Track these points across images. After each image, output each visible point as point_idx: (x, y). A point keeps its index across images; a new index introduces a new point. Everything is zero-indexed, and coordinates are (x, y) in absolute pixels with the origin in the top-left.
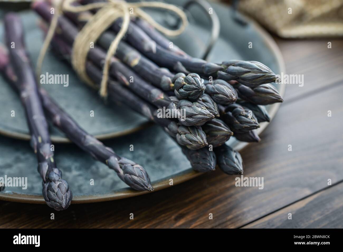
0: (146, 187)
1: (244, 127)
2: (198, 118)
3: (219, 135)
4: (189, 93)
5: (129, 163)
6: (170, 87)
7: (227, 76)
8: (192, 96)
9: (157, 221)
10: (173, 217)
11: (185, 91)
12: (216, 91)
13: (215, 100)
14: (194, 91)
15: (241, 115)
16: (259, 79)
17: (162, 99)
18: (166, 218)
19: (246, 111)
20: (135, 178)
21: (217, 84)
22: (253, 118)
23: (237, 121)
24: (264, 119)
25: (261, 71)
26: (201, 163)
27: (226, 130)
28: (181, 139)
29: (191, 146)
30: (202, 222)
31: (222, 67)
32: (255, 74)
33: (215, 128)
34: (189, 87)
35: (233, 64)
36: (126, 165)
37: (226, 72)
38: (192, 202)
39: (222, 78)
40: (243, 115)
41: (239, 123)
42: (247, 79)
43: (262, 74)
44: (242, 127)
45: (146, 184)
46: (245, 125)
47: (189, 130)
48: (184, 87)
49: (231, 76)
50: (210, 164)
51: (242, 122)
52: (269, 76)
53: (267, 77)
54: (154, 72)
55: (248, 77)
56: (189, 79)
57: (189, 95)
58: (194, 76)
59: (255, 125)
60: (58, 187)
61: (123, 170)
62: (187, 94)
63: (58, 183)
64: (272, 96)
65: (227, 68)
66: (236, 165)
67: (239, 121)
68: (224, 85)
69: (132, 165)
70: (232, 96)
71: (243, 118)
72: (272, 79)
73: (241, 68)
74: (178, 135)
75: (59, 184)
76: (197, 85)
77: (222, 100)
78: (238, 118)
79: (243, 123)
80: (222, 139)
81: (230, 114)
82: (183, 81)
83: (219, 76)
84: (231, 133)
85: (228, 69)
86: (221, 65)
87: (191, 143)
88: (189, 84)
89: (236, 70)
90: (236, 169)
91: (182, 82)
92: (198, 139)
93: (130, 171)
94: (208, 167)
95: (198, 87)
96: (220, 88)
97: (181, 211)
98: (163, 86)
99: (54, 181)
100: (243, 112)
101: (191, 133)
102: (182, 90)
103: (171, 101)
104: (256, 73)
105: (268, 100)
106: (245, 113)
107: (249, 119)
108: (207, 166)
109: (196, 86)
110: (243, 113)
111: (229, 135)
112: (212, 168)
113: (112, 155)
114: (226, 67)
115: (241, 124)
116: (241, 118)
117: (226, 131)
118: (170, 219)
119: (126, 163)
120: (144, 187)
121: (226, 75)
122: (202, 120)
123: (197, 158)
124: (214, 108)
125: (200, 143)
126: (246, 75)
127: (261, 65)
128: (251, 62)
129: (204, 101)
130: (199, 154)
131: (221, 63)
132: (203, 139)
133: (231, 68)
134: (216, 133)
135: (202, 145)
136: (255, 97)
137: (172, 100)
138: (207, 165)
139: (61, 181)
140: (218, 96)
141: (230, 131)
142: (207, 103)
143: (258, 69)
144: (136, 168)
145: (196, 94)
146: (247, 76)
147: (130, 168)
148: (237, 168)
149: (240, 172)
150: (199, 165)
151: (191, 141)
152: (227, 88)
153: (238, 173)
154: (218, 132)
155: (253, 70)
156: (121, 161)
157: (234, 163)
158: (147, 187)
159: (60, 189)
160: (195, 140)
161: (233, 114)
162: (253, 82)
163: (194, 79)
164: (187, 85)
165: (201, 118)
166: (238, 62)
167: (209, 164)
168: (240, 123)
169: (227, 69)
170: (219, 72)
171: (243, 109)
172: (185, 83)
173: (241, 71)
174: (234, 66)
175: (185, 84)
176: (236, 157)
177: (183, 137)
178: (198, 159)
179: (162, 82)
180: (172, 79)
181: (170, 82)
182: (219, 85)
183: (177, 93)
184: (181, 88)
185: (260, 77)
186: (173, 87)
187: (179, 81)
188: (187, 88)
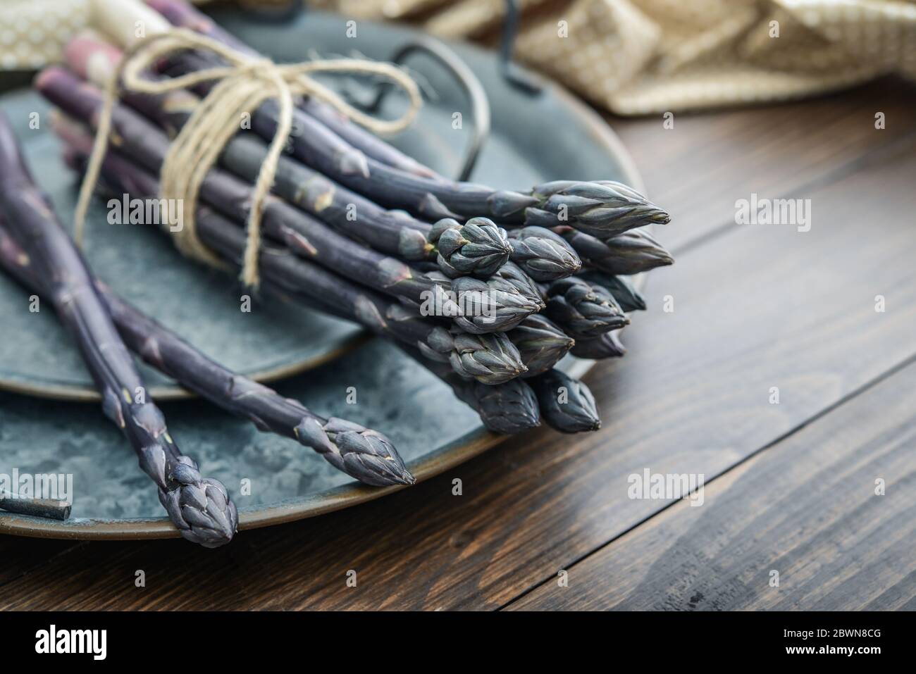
0: (397, 478)
1: (595, 326)
2: (503, 315)
3: (543, 348)
4: (478, 262)
5: (350, 429)
6: (424, 251)
7: (550, 217)
8: (485, 266)
9: (419, 553)
10: (451, 541)
11: (468, 259)
12: (532, 252)
13: (530, 272)
14: (488, 257)
15: (585, 300)
16: (622, 218)
17: (409, 279)
18: (437, 543)
19: (595, 291)
20: (371, 459)
21: (531, 238)
22: (612, 305)
23: (578, 314)
24: (634, 304)
25: (625, 200)
26: (508, 413)
27: (557, 336)
28: (464, 364)
29: (489, 376)
30: (516, 544)
31: (535, 198)
32: (612, 209)
33: (533, 333)
34: (477, 248)
35: (558, 190)
36: (345, 433)
37: (545, 209)
38: (486, 503)
39: (537, 222)
40: (590, 299)
41: (583, 317)
42: (597, 222)
43: (627, 208)
44: (589, 326)
45: (398, 470)
46: (596, 321)
47: (481, 343)
48: (463, 249)
50: (529, 413)
51: (589, 316)
52: (643, 211)
53: (638, 213)
54: (376, 220)
55: (598, 217)
56: (473, 230)
57: (476, 265)
58: (483, 223)
59: (618, 318)
60: (207, 495)
61: (338, 445)
62: (472, 264)
63: (204, 487)
64: (650, 253)
65: (547, 200)
66: (584, 411)
67: (583, 314)
68: (548, 238)
69: (359, 433)
70: (570, 261)
71: (592, 307)
72: (650, 216)
73: (581, 198)
74: (454, 356)
75: (207, 489)
76: (494, 243)
77: (547, 272)
78: (580, 308)
79: (592, 317)
80: (551, 355)
81: (561, 299)
82: (459, 236)
83: (528, 218)
84: (571, 342)
85: (550, 202)
86: (531, 194)
87: (490, 371)
88: (475, 243)
90: (586, 419)
91: (458, 239)
92: (504, 360)
93: (356, 445)
94: (524, 421)
95: (495, 246)
96: (541, 245)
97: (467, 526)
98: (406, 250)
99: (194, 483)
100: (589, 293)
101: (486, 348)
102: (458, 257)
103: (433, 283)
104: (616, 207)
105: (642, 262)
106: (593, 296)
107: (604, 307)
108: (522, 417)
109: (492, 246)
110: (589, 297)
111: (565, 346)
112: (534, 421)
113: (305, 416)
114: (545, 198)
115: (587, 320)
116: (587, 307)
117: (560, 339)
118: (445, 545)
119: (343, 429)
120: (394, 477)
121: (545, 217)
122: (514, 317)
123: (497, 402)
124: (530, 289)
125: (509, 369)
126: (594, 213)
127: (623, 189)
128: (601, 184)
129: (507, 277)
130: (500, 395)
131: (529, 190)
132: (515, 360)
133: (557, 198)
134: (536, 344)
135: (515, 372)
136: (612, 259)
137: (433, 279)
138: (522, 415)
139: (208, 482)
140: (538, 264)
141: (567, 337)
142: (513, 280)
143: (618, 198)
144: (369, 438)
145: (494, 263)
146: (596, 215)
147: (356, 440)
148: (587, 417)
149: (595, 424)
150: (502, 418)
151: (488, 365)
152: (555, 244)
153: (591, 426)
154: (539, 341)
155: (607, 200)
156: (329, 425)
157: (580, 405)
158: (401, 477)
159: (212, 498)
160: (498, 362)
161: (567, 299)
162: (609, 227)
163: (486, 231)
164: (470, 243)
165: (511, 314)
166: (570, 185)
167: (526, 415)
168: (586, 318)
169: (547, 202)
170: (529, 209)
171: (588, 287)
172: (464, 240)
173: (582, 204)
174: (561, 194)
175: (465, 244)
176: (581, 393)
177: (470, 359)
178: (500, 404)
179: (403, 241)
180: (428, 234)
181: (423, 241)
182: (535, 238)
183: (446, 263)
184: (455, 252)
185: (625, 214)
186: (432, 251)
187: (450, 236)
188: (470, 250)
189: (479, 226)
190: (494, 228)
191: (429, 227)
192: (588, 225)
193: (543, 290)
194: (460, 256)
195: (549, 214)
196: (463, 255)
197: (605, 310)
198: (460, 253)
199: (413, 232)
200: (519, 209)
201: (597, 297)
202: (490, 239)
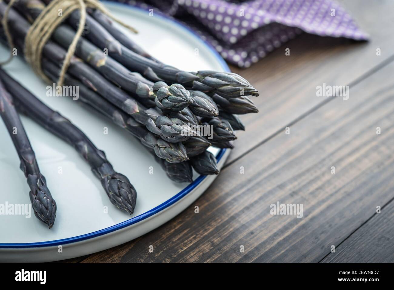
1: (221, 139)
4: (175, 105)
6: (148, 95)
7: (204, 86)
8: (178, 107)
11: (171, 103)
12: (197, 104)
13: (195, 112)
14: (181, 104)
15: (218, 127)
16: (237, 92)
19: (223, 123)
21: (197, 97)
22: (230, 130)
25: (240, 84)
27: (204, 141)
31: (198, 77)
32: (233, 87)
33: (193, 139)
34: (176, 98)
35: (210, 74)
37: (203, 82)
39: (198, 88)
40: (220, 126)
42: (226, 92)
43: (240, 88)
44: (219, 138)
46: (222, 137)
47: (169, 144)
48: (169, 98)
49: (208, 87)
52: (247, 89)
54: (126, 76)
56: (175, 90)
58: (180, 87)
59: (232, 136)
62: (173, 105)
64: (248, 107)
65: (204, 78)
67: (216, 133)
70: (214, 111)
71: (221, 130)
72: (250, 92)
73: (219, 80)
74: (156, 147)
76: (184, 97)
77: (203, 114)
80: (200, 150)
81: (207, 124)
82: (168, 91)
83: (194, 86)
85: (205, 80)
86: (196, 74)
88: (175, 96)
89: (214, 82)
91: (167, 93)
95: (185, 99)
96: (201, 101)
100: (220, 123)
101: (171, 147)
102: (166, 101)
104: (235, 86)
106: (222, 125)
107: (226, 130)
109: (183, 99)
111: (208, 145)
116: (219, 130)
117: (204, 143)
121: (202, 86)
123: (174, 169)
124: (194, 121)
127: (239, 78)
128: (229, 74)
129: (184, 114)
131: (196, 72)
133: (209, 79)
134: (194, 144)
136: (231, 108)
138: (185, 176)
140: (199, 110)
141: (208, 142)
142: (187, 116)
143: (237, 82)
146: (226, 89)
152: (208, 102)
155: (232, 83)
162: (232, 95)
163: (181, 91)
164: (173, 96)
166: (215, 73)
168: (218, 135)
169: (204, 80)
170: (195, 81)
171: (220, 120)
172: (170, 94)
173: (220, 83)
174: (211, 76)
175: (170, 95)
177: (163, 151)
179: (138, 88)
180: (152, 87)
181: (149, 90)
182: (199, 97)
183: (159, 102)
184: (165, 98)
185: (239, 90)
187: (163, 91)
188: (173, 99)
189: (178, 88)
190: (184, 90)
192: (222, 93)
196: (168, 100)
197: (227, 132)
198: (167, 99)
200: (190, 81)
201: (224, 125)
202: (183, 95)
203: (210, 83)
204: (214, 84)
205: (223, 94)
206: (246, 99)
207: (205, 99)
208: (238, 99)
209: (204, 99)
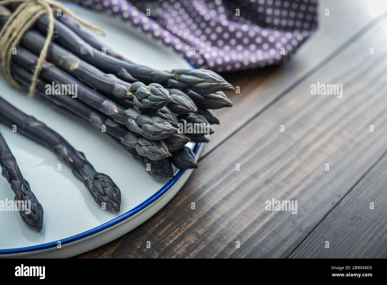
4: (155, 104)
6: (126, 95)
7: (180, 84)
8: (158, 106)
11: (151, 102)
12: (175, 101)
14: (161, 102)
16: (213, 88)
21: (174, 95)
25: (215, 80)
27: (183, 137)
31: (173, 75)
32: (209, 84)
35: (185, 72)
37: (178, 80)
39: (174, 86)
43: (216, 84)
47: (151, 142)
48: (149, 97)
49: (184, 84)
52: (223, 85)
53: (220, 86)
54: (101, 78)
55: (203, 87)
58: (158, 86)
62: (153, 104)
64: (222, 101)
65: (179, 76)
70: (193, 108)
72: (226, 87)
73: (195, 77)
80: (179, 145)
83: (170, 84)
85: (180, 78)
86: (171, 73)
88: (155, 95)
89: (190, 80)
91: (146, 92)
95: (165, 98)
96: (179, 98)
98: (115, 93)
104: (211, 83)
105: (219, 105)
109: (163, 97)
111: (186, 141)
121: (178, 84)
126: (201, 85)
127: (213, 74)
128: (204, 71)
131: (171, 71)
133: (184, 76)
134: (173, 140)
135: (166, 156)
136: (206, 103)
140: (178, 107)
143: (212, 79)
145: (163, 105)
146: (202, 86)
151: (154, 152)
152: (185, 99)
155: (207, 80)
160: (158, 151)
162: (207, 91)
163: (160, 90)
164: (152, 95)
166: (190, 71)
169: (179, 78)
170: (170, 80)
171: (196, 116)
172: (150, 93)
173: (196, 80)
174: (186, 74)
175: (150, 95)
179: (116, 89)
180: (129, 88)
181: (126, 90)
182: (176, 95)
183: (138, 102)
184: (144, 98)
185: (215, 86)
186: (130, 95)
187: (142, 91)
188: (153, 98)
189: (156, 87)
190: (163, 89)
191: (130, 85)
192: (197, 90)
193: (177, 115)
194: (147, 100)
195: (179, 83)
198: (147, 99)
199: (121, 86)
200: (166, 79)
201: (200, 120)
202: (162, 94)
203: (186, 81)
204: (190, 82)
205: (199, 90)
206: (220, 94)
207: (183, 97)
208: (213, 95)
209: (181, 96)
